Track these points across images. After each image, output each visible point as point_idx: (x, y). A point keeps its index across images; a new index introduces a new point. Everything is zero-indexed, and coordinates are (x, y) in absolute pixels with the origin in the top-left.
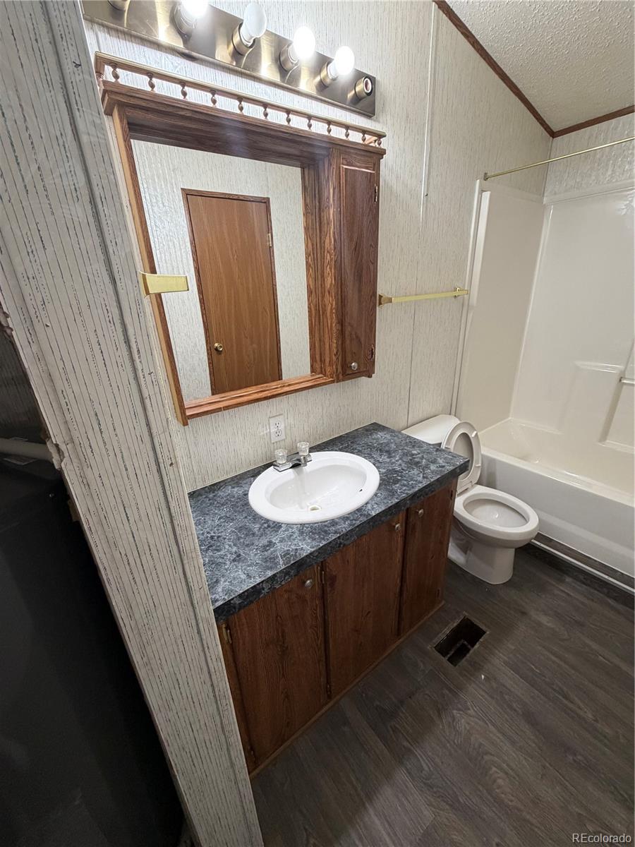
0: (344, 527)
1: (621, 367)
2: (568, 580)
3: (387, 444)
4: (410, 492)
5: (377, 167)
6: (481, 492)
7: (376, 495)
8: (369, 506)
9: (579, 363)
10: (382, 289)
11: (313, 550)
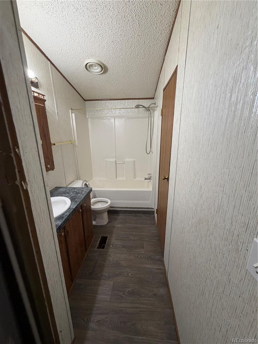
0: (68, 214)
1: (115, 159)
2: (120, 214)
3: (66, 191)
4: (81, 199)
5: (44, 104)
6: (94, 200)
7: (71, 204)
8: (71, 207)
9: (106, 159)
10: (52, 142)
11: (62, 222)
